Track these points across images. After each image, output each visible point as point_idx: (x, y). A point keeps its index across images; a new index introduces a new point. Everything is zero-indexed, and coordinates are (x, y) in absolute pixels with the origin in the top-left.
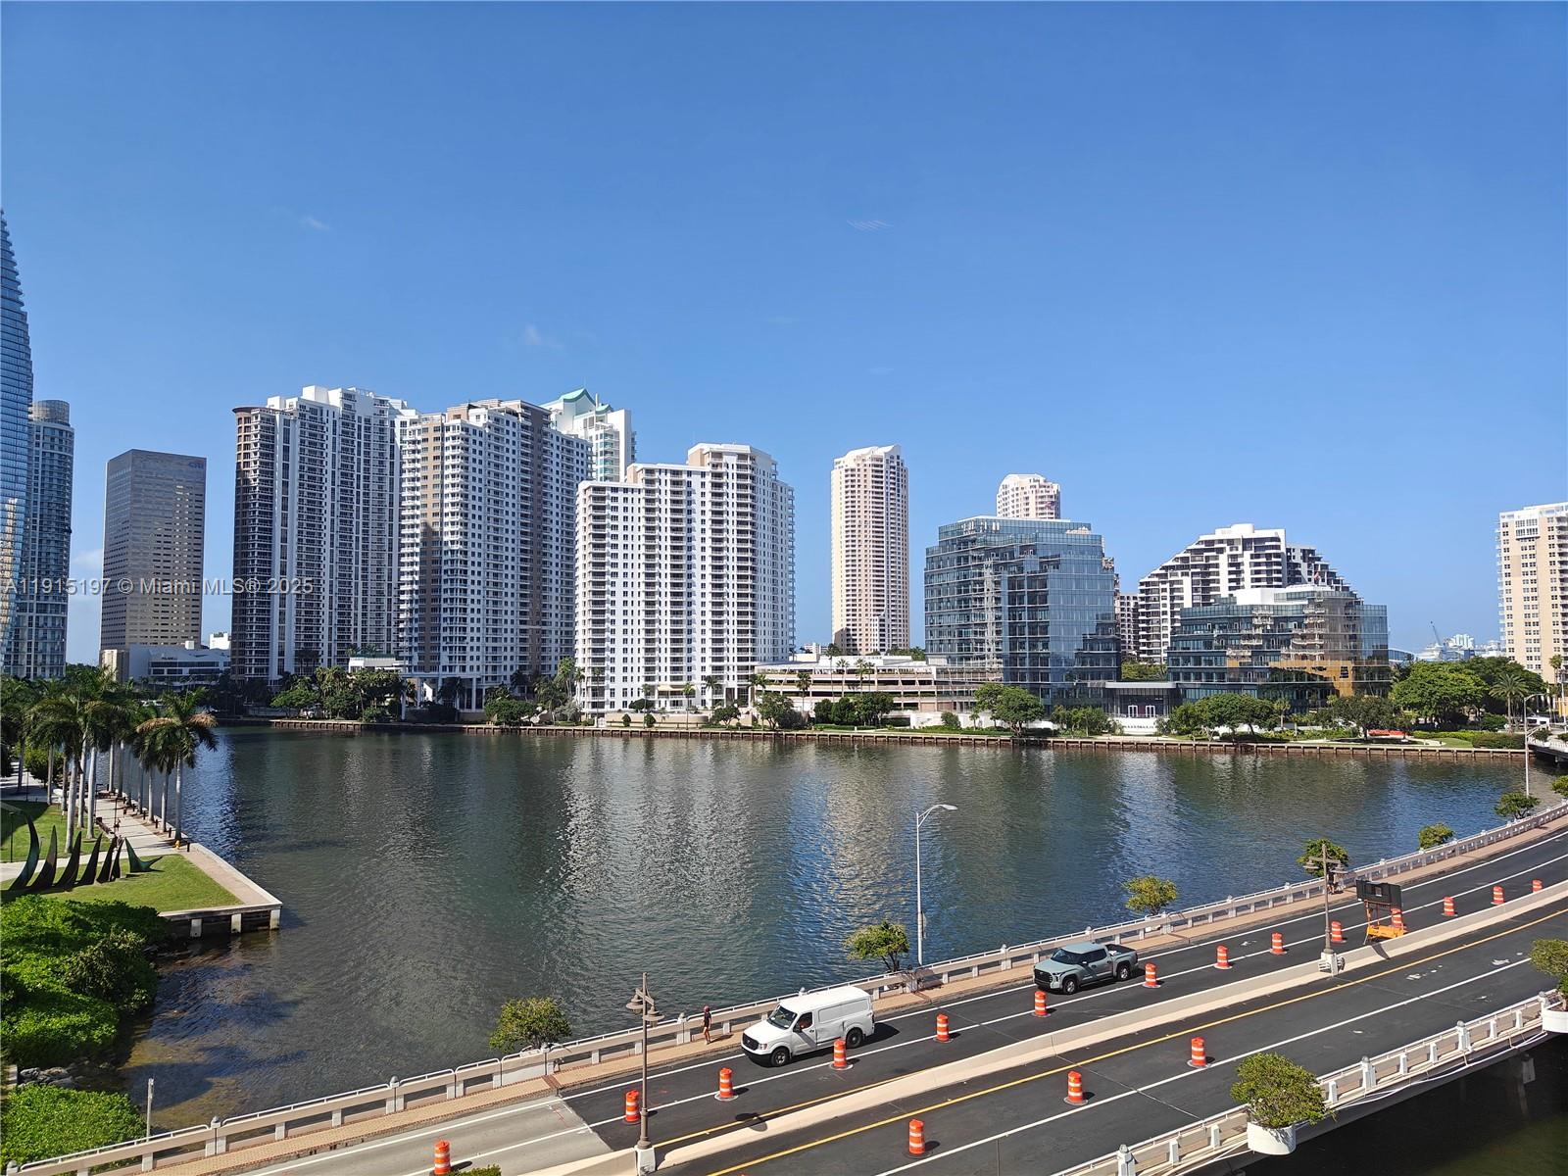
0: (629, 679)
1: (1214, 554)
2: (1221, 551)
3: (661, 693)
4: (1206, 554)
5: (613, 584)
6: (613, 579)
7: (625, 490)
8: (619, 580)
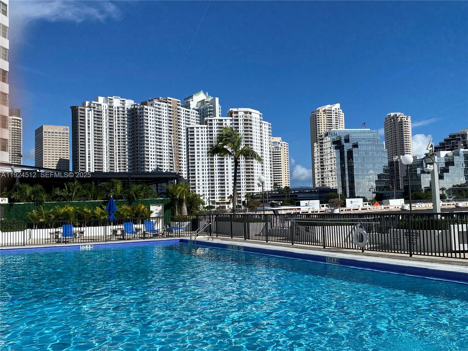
1: (456, 141)
2: (459, 139)
3: (218, 203)
4: (452, 141)
5: (198, 163)
6: (198, 161)
7: (202, 128)
8: (200, 161)
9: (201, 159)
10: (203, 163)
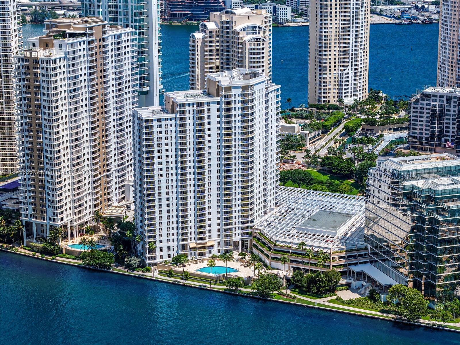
0: (171, 240)
3: (192, 249)
5: (160, 182)
6: (160, 179)
7: (166, 120)
8: (164, 179)
9: (164, 175)
10: (168, 181)
